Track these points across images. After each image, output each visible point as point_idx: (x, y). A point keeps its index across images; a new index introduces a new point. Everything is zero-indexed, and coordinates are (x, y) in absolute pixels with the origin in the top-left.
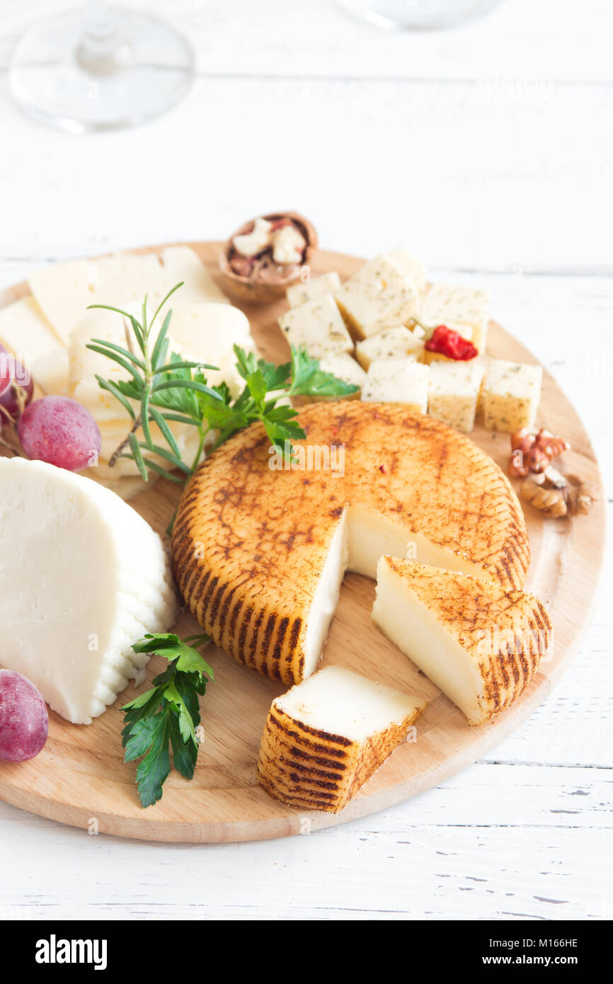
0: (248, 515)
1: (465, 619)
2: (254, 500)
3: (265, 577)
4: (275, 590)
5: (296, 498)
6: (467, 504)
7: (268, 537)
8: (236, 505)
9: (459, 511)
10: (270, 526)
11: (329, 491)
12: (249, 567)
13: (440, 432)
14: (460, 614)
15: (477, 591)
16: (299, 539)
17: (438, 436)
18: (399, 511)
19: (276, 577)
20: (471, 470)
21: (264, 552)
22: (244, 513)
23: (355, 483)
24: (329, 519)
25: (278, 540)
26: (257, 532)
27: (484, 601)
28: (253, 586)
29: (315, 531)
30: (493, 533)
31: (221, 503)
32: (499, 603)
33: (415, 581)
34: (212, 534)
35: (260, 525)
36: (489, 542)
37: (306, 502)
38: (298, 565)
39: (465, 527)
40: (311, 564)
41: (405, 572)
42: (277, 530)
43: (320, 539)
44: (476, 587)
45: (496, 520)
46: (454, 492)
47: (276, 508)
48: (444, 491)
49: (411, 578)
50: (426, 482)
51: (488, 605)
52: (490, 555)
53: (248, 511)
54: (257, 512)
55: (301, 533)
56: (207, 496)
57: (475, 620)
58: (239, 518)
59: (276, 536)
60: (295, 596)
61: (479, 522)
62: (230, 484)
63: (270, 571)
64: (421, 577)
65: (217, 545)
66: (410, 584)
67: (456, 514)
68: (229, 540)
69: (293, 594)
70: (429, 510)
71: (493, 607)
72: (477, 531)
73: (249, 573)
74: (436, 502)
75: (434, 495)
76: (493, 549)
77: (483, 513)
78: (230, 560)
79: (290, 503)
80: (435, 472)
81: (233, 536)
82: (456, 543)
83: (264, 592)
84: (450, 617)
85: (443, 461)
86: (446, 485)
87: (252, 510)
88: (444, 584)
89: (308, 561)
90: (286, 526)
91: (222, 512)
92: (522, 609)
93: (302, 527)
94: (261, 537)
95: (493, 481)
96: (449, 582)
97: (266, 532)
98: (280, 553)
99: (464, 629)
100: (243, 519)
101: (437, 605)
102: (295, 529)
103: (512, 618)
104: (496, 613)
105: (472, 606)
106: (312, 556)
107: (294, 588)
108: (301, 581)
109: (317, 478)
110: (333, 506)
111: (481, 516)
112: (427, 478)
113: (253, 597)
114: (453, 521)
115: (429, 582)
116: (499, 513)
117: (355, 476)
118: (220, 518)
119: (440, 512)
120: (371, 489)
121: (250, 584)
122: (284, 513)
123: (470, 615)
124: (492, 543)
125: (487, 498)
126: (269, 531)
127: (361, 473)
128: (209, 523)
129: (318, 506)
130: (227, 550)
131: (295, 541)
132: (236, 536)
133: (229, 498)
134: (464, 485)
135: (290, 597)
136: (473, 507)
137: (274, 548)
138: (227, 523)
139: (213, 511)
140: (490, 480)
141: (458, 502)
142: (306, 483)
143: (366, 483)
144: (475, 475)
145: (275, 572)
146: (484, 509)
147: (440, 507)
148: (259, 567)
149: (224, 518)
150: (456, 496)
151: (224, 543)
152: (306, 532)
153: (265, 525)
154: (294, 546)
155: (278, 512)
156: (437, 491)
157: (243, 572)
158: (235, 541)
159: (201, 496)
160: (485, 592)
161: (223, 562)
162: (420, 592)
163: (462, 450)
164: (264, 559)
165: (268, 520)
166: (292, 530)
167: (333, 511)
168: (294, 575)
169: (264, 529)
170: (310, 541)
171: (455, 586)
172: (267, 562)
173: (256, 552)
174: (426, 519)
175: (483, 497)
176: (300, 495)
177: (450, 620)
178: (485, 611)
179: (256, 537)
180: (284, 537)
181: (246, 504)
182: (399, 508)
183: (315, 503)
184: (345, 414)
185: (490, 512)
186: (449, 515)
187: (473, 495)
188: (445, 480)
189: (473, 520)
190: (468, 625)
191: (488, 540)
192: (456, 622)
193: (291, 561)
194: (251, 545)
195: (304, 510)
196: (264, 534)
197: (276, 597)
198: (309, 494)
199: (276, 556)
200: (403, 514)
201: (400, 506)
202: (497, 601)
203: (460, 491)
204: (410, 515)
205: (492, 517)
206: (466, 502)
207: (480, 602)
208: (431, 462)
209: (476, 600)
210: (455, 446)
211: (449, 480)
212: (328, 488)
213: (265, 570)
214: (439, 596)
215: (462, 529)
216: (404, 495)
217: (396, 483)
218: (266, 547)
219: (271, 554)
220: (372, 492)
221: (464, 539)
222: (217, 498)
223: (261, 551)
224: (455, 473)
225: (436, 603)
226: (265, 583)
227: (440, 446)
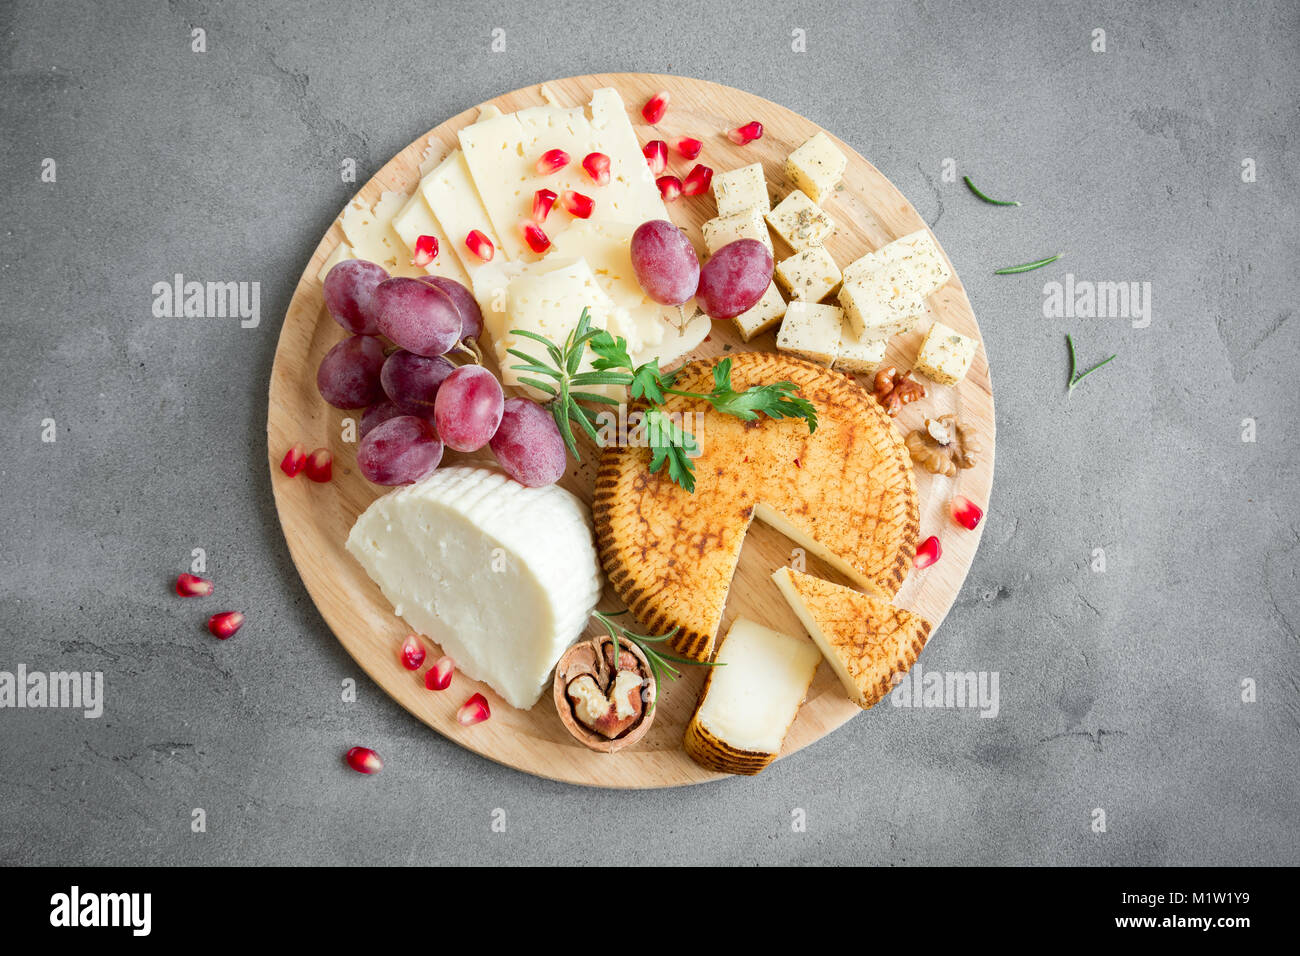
0: (665, 509)
1: (856, 645)
2: (671, 491)
3: (677, 587)
4: (685, 603)
5: (710, 491)
6: (867, 505)
7: (682, 537)
8: (654, 495)
9: (860, 514)
10: (684, 525)
11: (741, 485)
12: (663, 573)
13: (848, 409)
14: (852, 638)
15: (869, 611)
16: (711, 542)
17: (847, 415)
18: (804, 513)
19: (687, 586)
20: (874, 462)
21: (678, 556)
22: (661, 506)
23: (766, 475)
24: (740, 519)
25: (692, 543)
26: (671, 531)
27: (874, 623)
28: (667, 597)
29: (727, 534)
30: (890, 541)
31: (639, 490)
32: (887, 625)
33: (814, 600)
34: (630, 530)
35: (675, 523)
36: (885, 552)
37: (719, 496)
38: (709, 575)
39: (864, 534)
40: (720, 574)
41: (805, 589)
42: (691, 530)
43: (731, 543)
44: (868, 606)
45: (893, 525)
46: (856, 489)
47: (691, 503)
48: (848, 489)
49: (810, 596)
50: (832, 477)
51: (877, 628)
52: (884, 568)
53: (664, 505)
54: (673, 507)
55: (712, 535)
56: (627, 483)
57: (865, 644)
58: (656, 512)
59: (689, 538)
60: (704, 611)
61: (877, 527)
63: (682, 580)
64: (820, 595)
66: (809, 603)
67: (857, 518)
68: (646, 539)
69: (702, 609)
70: (832, 512)
71: (882, 630)
72: (874, 539)
73: (663, 581)
74: (839, 503)
75: (837, 494)
76: (887, 561)
77: (881, 517)
78: (647, 564)
79: (704, 496)
80: (841, 463)
81: (650, 534)
82: (855, 553)
83: (676, 604)
84: (842, 641)
85: (849, 450)
86: (850, 482)
87: (668, 503)
88: (839, 604)
89: (718, 571)
90: (696, 526)
91: (640, 503)
92: (907, 632)
93: (714, 529)
94: (675, 537)
95: (894, 475)
96: (844, 601)
97: (680, 532)
98: (692, 558)
99: (854, 655)
100: (659, 514)
101: (831, 629)
102: (708, 530)
103: (897, 643)
104: (884, 637)
105: (862, 629)
106: (721, 564)
107: (704, 602)
108: (710, 593)
109: (731, 467)
110: (743, 503)
111: (880, 520)
112: (833, 472)
113: (666, 609)
114: (853, 526)
115: (826, 601)
116: (896, 516)
117: (766, 467)
118: (639, 512)
119: (843, 516)
120: (780, 483)
121: (664, 594)
122: (698, 509)
123: (859, 639)
124: (887, 553)
125: (887, 497)
126: (684, 530)
127: (772, 462)
128: (629, 516)
129: (730, 503)
130: (644, 551)
131: (707, 545)
132: (653, 534)
133: (647, 486)
134: (866, 482)
135: (700, 613)
136: (873, 509)
137: (687, 552)
138: (645, 517)
139: (632, 501)
140: (890, 475)
141: (860, 502)
142: (720, 473)
143: (775, 476)
144: (879, 468)
145: (687, 580)
146: (883, 510)
147: (843, 509)
148: (674, 576)
149: (643, 510)
150: (859, 495)
151: (641, 542)
152: (717, 534)
153: (680, 522)
154: (706, 551)
155: (693, 507)
156: (841, 488)
157: (658, 579)
158: (652, 539)
159: (621, 481)
160: (877, 613)
161: (640, 566)
162: (817, 612)
163: (869, 434)
164: (678, 565)
165: (684, 518)
166: (704, 531)
167: (743, 511)
168: (704, 585)
169: (679, 528)
170: (720, 546)
171: (850, 606)
172: (680, 568)
173: (670, 555)
174: (829, 524)
175: (882, 496)
176: (713, 488)
177: (842, 645)
178: (873, 633)
179: (671, 537)
180: (697, 539)
181: (663, 495)
183: (728, 499)
185: (888, 516)
186: (850, 520)
187: (874, 494)
188: (850, 475)
189: (872, 523)
190: (857, 651)
191: (883, 548)
192: (847, 647)
193: (702, 571)
194: (665, 547)
195: (717, 508)
196: (678, 533)
197: (687, 612)
198: (722, 488)
199: (689, 562)
200: (808, 517)
201: (806, 507)
202: (886, 622)
203: (862, 489)
204: (814, 519)
205: (889, 521)
206: (867, 501)
207: (870, 624)
208: (838, 451)
209: (867, 621)
210: (862, 429)
211: (854, 475)
212: (740, 480)
213: (678, 578)
214: (834, 618)
215: (861, 536)
216: (810, 493)
217: (804, 477)
218: (680, 550)
219: (683, 559)
220: (781, 487)
221: (861, 549)
222: (636, 485)
223: (675, 554)
224: (860, 466)
225: (831, 626)
226: (677, 594)
227: (847, 429)
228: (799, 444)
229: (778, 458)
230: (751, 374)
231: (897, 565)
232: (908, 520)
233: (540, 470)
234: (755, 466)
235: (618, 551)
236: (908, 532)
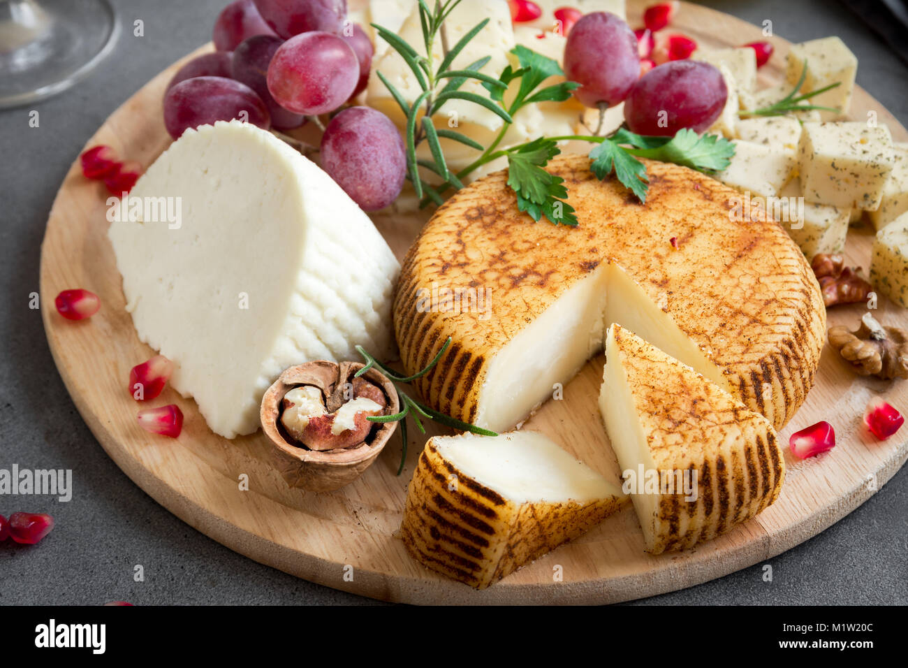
0: (491, 239)
1: (669, 418)
2: (507, 227)
5: (554, 238)
6: (745, 303)
7: (499, 266)
8: (485, 226)
9: (731, 307)
10: (507, 257)
11: (594, 243)
14: (667, 411)
15: (702, 393)
16: (532, 278)
17: (756, 227)
18: (660, 285)
20: (772, 271)
21: (485, 280)
22: (489, 236)
23: (630, 243)
24: (577, 269)
25: (508, 273)
26: (490, 259)
27: (704, 406)
29: (555, 277)
30: (758, 341)
31: (470, 219)
32: (720, 415)
33: (633, 361)
34: (440, 246)
35: (497, 253)
36: (748, 349)
37: (562, 245)
38: (514, 304)
39: (728, 326)
40: (528, 307)
41: (627, 347)
42: (513, 263)
43: (554, 286)
44: (702, 388)
45: (769, 329)
46: (737, 286)
47: (526, 241)
48: (725, 281)
49: (631, 355)
50: (711, 266)
51: (705, 413)
52: (741, 362)
53: (493, 236)
54: (503, 240)
55: (537, 273)
56: (459, 208)
57: (682, 422)
58: (480, 239)
59: (508, 269)
61: (748, 325)
62: (493, 204)
64: (644, 358)
65: (440, 258)
66: (626, 360)
67: (727, 309)
68: (455, 257)
69: (489, 331)
70: (696, 294)
71: (712, 417)
72: (740, 334)
74: (709, 289)
75: (711, 282)
76: (747, 357)
77: (758, 318)
78: (443, 277)
79: (544, 241)
80: (729, 261)
81: (463, 255)
82: (708, 337)
83: (459, 318)
84: (652, 408)
85: (744, 253)
86: (732, 277)
87: (498, 235)
88: (665, 374)
89: (526, 303)
90: (521, 261)
91: (466, 229)
92: (743, 430)
93: (542, 268)
94: (491, 264)
95: (792, 290)
96: (673, 374)
97: (499, 261)
98: (501, 286)
99: (662, 427)
100: (483, 241)
101: (644, 393)
102: (533, 267)
103: (725, 435)
104: (710, 424)
105: (685, 407)
106: (534, 299)
107: (495, 325)
108: (506, 320)
109: (590, 226)
110: (589, 258)
111: (755, 321)
112: (714, 264)
113: (445, 320)
114: (717, 314)
115: (649, 366)
116: (778, 324)
117: (634, 237)
118: (459, 234)
119: (708, 301)
120: (643, 254)
122: (531, 248)
123: (677, 416)
124: (750, 351)
125: (774, 305)
126: (505, 261)
127: (643, 235)
128: (446, 235)
129: (573, 253)
130: (446, 266)
131: (525, 279)
132: (466, 256)
133: (482, 218)
134: (753, 283)
135: (484, 333)
136: (750, 308)
137: (498, 279)
138: (464, 240)
139: (457, 224)
141: (736, 297)
142: (575, 227)
143: (641, 247)
144: (774, 278)
146: (764, 313)
147: (711, 295)
149: (465, 234)
150: (738, 291)
151: (448, 258)
152: (543, 274)
153: (503, 254)
154: (521, 284)
155: (526, 247)
156: (718, 279)
158: (461, 259)
160: (711, 398)
161: (435, 276)
162: (633, 373)
163: (776, 248)
164: (480, 287)
165: (509, 251)
166: (529, 268)
167: (586, 263)
168: (504, 312)
169: (501, 258)
170: (541, 284)
171: (677, 380)
173: (475, 277)
174: (686, 303)
175: (768, 302)
176: (560, 236)
177: (651, 413)
178: (698, 416)
179: (486, 263)
180: (516, 272)
181: (496, 229)
182: (664, 283)
183: (572, 249)
184: (665, 174)
185: (768, 320)
186: (717, 307)
187: (758, 297)
188: (735, 271)
189: (743, 319)
190: (668, 425)
191: (748, 347)
192: (656, 418)
193: (507, 299)
194: (474, 270)
195: (555, 253)
196: (496, 262)
197: (469, 328)
198: (570, 239)
199: (496, 288)
200: (665, 290)
201: (666, 281)
202: (719, 412)
203: (745, 287)
204: (671, 293)
205: (767, 325)
206: (746, 301)
207: (698, 406)
208: (731, 249)
209: (694, 402)
210: (770, 243)
211: (740, 273)
212: (596, 239)
214: (652, 384)
215: (723, 325)
216: (677, 271)
217: (677, 257)
218: (491, 275)
219: (490, 284)
220: (643, 258)
221: (719, 336)
222: (469, 213)
223: (482, 278)
224: (751, 269)
225: (644, 391)
227: (751, 237)
228: (684, 230)
229: (652, 233)
233: (364, 165)
234: (621, 233)
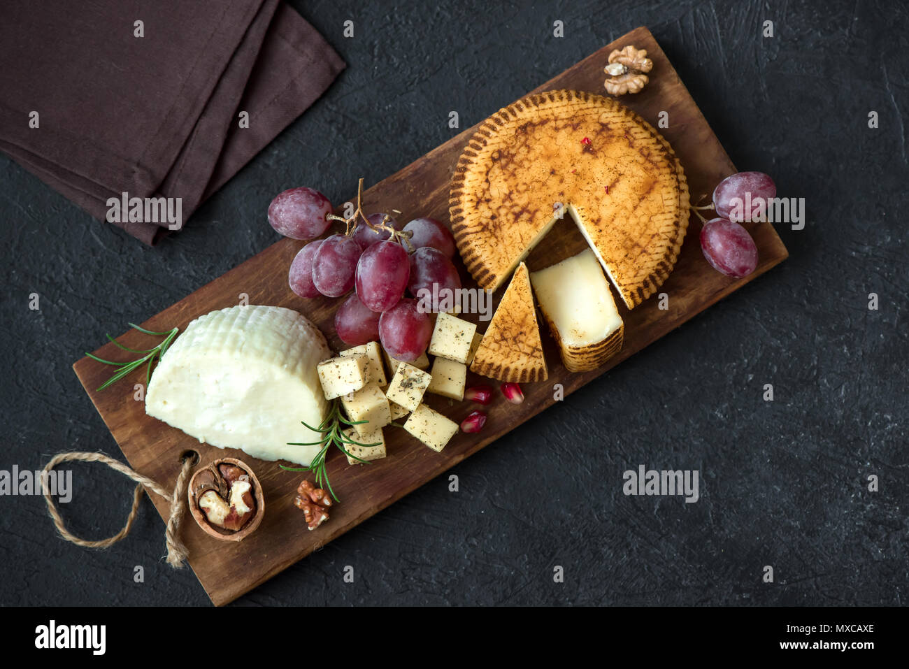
0: (506, 180)
2: (515, 169)
3: (489, 235)
4: (491, 248)
5: (540, 181)
6: (640, 237)
7: (508, 204)
8: (503, 168)
9: (633, 241)
10: (513, 196)
11: (563, 187)
12: (484, 221)
16: (525, 216)
17: (656, 172)
18: (596, 224)
19: (496, 237)
20: (658, 211)
21: (499, 215)
22: (504, 177)
23: (582, 187)
24: (551, 209)
25: (512, 210)
26: (503, 196)
28: (480, 238)
29: (539, 215)
30: (644, 267)
31: (494, 160)
34: (476, 184)
35: (507, 192)
36: (637, 273)
37: (544, 188)
38: (514, 236)
39: (629, 255)
40: (522, 239)
42: (517, 201)
43: (538, 222)
45: (651, 258)
46: (638, 224)
47: (524, 184)
48: (632, 221)
50: (626, 208)
52: (632, 284)
53: (506, 177)
54: (512, 181)
55: (528, 212)
56: (487, 151)
58: (498, 179)
59: (512, 207)
60: (500, 258)
61: (640, 255)
62: (508, 148)
63: (495, 232)
65: (475, 195)
67: (630, 243)
68: (484, 194)
70: (615, 232)
72: (634, 262)
73: (482, 226)
74: (622, 228)
75: (624, 221)
77: (646, 249)
78: (476, 211)
79: (534, 184)
80: (637, 202)
81: (488, 192)
82: (617, 265)
83: (483, 246)
85: (646, 195)
86: (636, 217)
87: (509, 177)
89: (521, 236)
90: (521, 201)
91: (491, 169)
93: (532, 208)
94: (503, 202)
95: (665, 226)
97: (509, 199)
100: (500, 182)
102: (527, 206)
106: (526, 233)
107: (503, 252)
108: (509, 249)
109: (562, 172)
110: (559, 200)
111: (644, 251)
112: (628, 205)
113: (476, 246)
114: (624, 247)
116: (656, 253)
117: (585, 182)
118: (487, 174)
119: (621, 237)
120: (589, 197)
121: (479, 235)
122: (527, 190)
124: (638, 275)
125: (656, 238)
126: (512, 200)
127: (591, 181)
128: (479, 174)
129: (550, 196)
130: (479, 202)
131: (521, 216)
132: (490, 193)
133: (500, 160)
134: (647, 221)
135: (497, 258)
136: (643, 242)
137: (507, 214)
138: (490, 179)
139: (486, 165)
141: (636, 234)
142: (553, 172)
143: (588, 191)
144: (659, 216)
145: (498, 233)
146: (649, 247)
147: (623, 233)
148: (491, 227)
149: (490, 175)
150: (638, 228)
151: (480, 195)
152: (532, 212)
153: (511, 193)
154: (519, 220)
155: (525, 187)
156: (628, 218)
157: (480, 224)
158: (487, 196)
159: (484, 149)
161: (471, 211)
163: (664, 191)
164: (496, 220)
165: (515, 192)
166: (524, 206)
168: (508, 241)
169: (508, 197)
170: (530, 220)
172: (498, 223)
173: (495, 212)
174: (609, 238)
175: (653, 236)
176: (544, 181)
179: (501, 200)
180: (517, 209)
181: (508, 170)
183: (550, 192)
184: (608, 123)
185: (651, 250)
186: (625, 241)
187: (649, 232)
188: (639, 212)
189: (637, 251)
193: (511, 231)
194: (494, 205)
196: (506, 200)
197: (488, 254)
198: (549, 183)
199: (505, 222)
200: (597, 228)
201: (599, 220)
203: (642, 225)
204: (601, 231)
205: (650, 254)
206: (641, 235)
208: (638, 193)
210: (662, 186)
211: (641, 213)
212: (563, 184)
213: (493, 229)
215: (626, 256)
216: (606, 213)
217: (607, 200)
218: (503, 211)
219: (503, 219)
220: (589, 200)
221: (623, 264)
222: (493, 156)
223: (498, 213)
224: (648, 209)
226: (487, 239)
227: (652, 181)
228: (614, 177)
229: (596, 180)
230: (604, 116)
231: (641, 285)
232: (664, 260)
234: (579, 178)
235: (462, 194)
236: (660, 267)
